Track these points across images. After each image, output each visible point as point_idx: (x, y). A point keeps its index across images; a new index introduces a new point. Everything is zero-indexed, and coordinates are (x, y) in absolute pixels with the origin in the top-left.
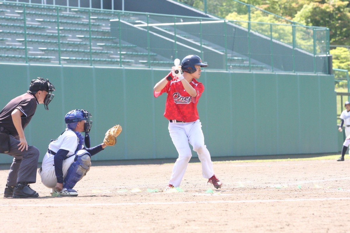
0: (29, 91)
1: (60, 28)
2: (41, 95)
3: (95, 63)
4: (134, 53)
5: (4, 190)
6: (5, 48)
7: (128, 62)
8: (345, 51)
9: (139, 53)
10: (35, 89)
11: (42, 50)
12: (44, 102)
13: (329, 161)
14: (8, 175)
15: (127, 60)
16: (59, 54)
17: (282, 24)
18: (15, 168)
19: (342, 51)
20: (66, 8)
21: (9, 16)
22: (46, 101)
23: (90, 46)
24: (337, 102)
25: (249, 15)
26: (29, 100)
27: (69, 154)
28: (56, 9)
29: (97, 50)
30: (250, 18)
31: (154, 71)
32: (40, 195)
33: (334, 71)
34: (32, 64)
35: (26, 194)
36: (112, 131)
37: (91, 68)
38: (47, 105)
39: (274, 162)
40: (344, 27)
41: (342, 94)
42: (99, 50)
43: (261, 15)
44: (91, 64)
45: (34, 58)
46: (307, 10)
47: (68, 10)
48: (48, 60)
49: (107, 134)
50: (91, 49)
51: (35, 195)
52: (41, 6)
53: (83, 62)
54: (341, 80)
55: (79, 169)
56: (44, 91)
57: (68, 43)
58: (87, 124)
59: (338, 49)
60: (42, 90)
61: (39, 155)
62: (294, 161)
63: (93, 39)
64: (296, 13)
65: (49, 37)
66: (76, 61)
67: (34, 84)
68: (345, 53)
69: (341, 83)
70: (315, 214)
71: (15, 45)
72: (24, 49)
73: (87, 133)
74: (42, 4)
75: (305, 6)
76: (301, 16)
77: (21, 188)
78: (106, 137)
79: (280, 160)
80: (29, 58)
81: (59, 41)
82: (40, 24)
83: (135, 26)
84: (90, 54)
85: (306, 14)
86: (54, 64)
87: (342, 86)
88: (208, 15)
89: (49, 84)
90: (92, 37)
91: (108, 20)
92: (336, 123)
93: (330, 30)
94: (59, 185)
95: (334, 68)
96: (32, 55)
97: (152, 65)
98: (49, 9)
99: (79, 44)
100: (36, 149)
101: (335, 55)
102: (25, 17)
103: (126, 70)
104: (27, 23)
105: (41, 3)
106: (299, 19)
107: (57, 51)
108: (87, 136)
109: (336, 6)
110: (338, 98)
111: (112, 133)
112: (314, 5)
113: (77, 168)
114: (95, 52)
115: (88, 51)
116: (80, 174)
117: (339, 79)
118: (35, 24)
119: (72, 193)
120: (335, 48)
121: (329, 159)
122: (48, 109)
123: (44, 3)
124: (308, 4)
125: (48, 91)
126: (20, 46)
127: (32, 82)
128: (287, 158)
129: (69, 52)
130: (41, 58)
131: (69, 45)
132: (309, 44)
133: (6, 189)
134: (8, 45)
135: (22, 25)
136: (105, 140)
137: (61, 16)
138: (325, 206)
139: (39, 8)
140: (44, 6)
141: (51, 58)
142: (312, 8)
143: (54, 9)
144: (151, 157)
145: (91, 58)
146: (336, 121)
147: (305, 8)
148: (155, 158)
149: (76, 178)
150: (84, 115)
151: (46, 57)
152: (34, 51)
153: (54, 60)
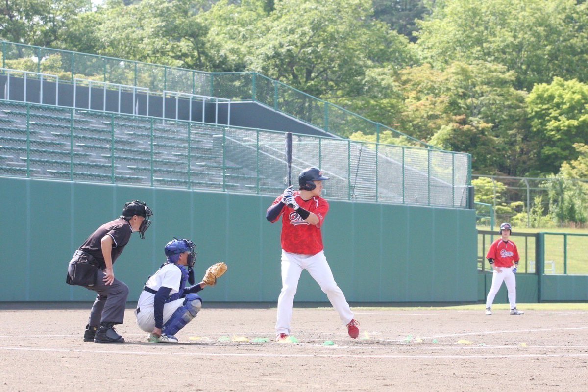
0: (121, 216)
1: (154, 143)
2: (136, 222)
3: (193, 186)
4: (240, 176)
5: (84, 333)
6: (88, 165)
7: (233, 186)
8: (488, 182)
9: (246, 176)
10: (130, 213)
11: (132, 169)
12: (140, 229)
13: (467, 311)
14: (90, 315)
15: (231, 184)
16: (152, 174)
17: (416, 147)
18: (99, 307)
19: (485, 181)
20: (162, 120)
21: (94, 127)
22: (143, 227)
23: (189, 165)
24: (479, 241)
25: (378, 136)
26: (121, 226)
27: (172, 293)
28: (150, 121)
29: (196, 170)
30: (378, 139)
31: (264, 197)
32: (126, 340)
33: (476, 204)
34: (121, 185)
35: (108, 338)
36: (214, 269)
37: (189, 192)
38: (143, 234)
39: (402, 310)
40: (489, 154)
41: (484, 233)
42: (199, 170)
43: (391, 135)
44: (189, 187)
45: (122, 178)
46: (445, 132)
47: (164, 122)
48: (138, 180)
49: (208, 271)
50: (189, 169)
51: (119, 340)
52: (132, 116)
53: (180, 183)
54: (484, 215)
55: (186, 314)
56: (140, 217)
57: (162, 161)
58: (191, 255)
59: (481, 179)
60: (138, 215)
61: (128, 293)
62: (427, 310)
63: (192, 157)
64: (432, 135)
65: (140, 153)
66: (172, 183)
67: (129, 207)
68: (489, 184)
69: (483, 219)
70: (456, 374)
71: (100, 162)
72: (111, 166)
73: (190, 266)
74: (134, 114)
75: (443, 127)
76: (439, 139)
77: (103, 332)
78: (207, 275)
79: (410, 308)
80: (116, 177)
81: (152, 158)
82: (130, 137)
83: (243, 143)
84: (189, 174)
85: (445, 137)
86: (147, 186)
87: (484, 223)
88: (328, 133)
89: (145, 208)
90: (191, 154)
91: (211, 135)
92: (477, 267)
93: (472, 157)
94: (156, 330)
95: (475, 202)
96: (119, 173)
97: (261, 191)
98: (142, 121)
99: (175, 163)
100: (126, 286)
101: (478, 186)
102: (113, 129)
103: (230, 195)
104: (115, 136)
105: (132, 113)
106: (435, 142)
107: (149, 170)
108: (190, 270)
109: (480, 129)
110: (480, 237)
111: (213, 271)
112: (453, 126)
113: (184, 313)
114: (194, 173)
115: (186, 171)
116: (185, 320)
117: (480, 215)
118: (125, 138)
119: (171, 340)
120: (477, 178)
121: (468, 309)
122: (143, 238)
123: (135, 113)
124: (447, 125)
125: (145, 217)
126: (105, 162)
127: (126, 205)
128: (417, 306)
129: (163, 171)
130: (129, 178)
131: (164, 163)
132: (446, 171)
133: (86, 331)
134: (92, 161)
135: (110, 138)
136: (205, 279)
137: (155, 129)
138: (467, 365)
139: (129, 119)
140: (135, 116)
141: (142, 179)
142: (452, 130)
143: (147, 121)
144: (257, 300)
145: (189, 180)
146: (477, 264)
147: (443, 130)
148: (261, 300)
149: (181, 324)
150: (188, 245)
151: (136, 177)
152: (122, 169)
153: (146, 181)
